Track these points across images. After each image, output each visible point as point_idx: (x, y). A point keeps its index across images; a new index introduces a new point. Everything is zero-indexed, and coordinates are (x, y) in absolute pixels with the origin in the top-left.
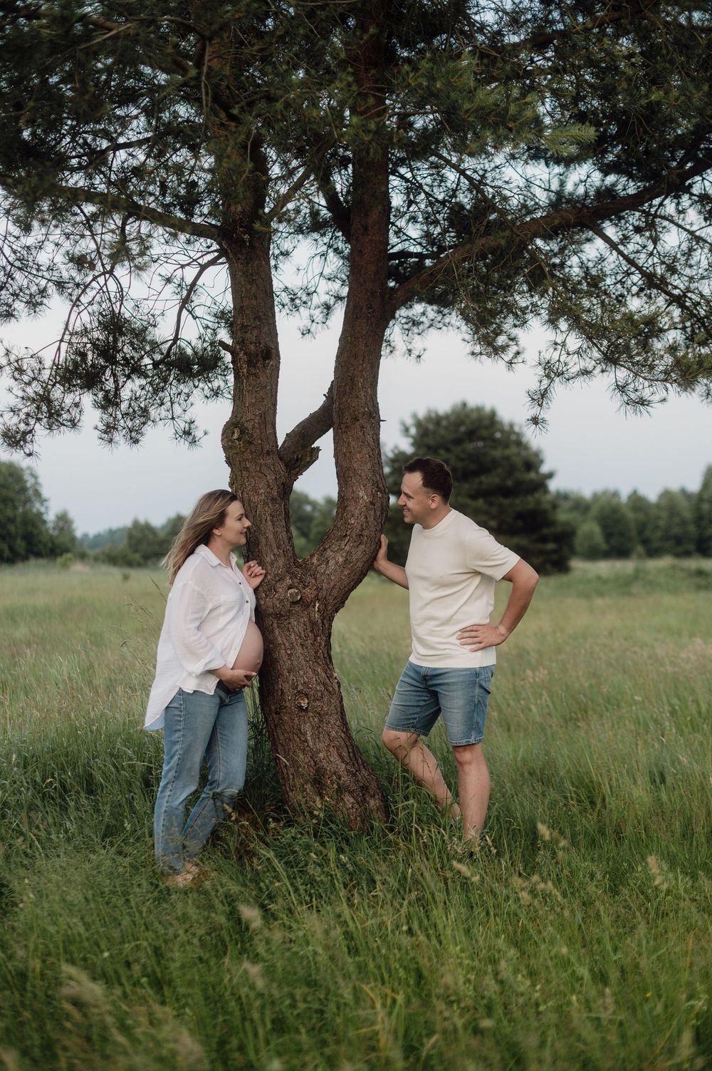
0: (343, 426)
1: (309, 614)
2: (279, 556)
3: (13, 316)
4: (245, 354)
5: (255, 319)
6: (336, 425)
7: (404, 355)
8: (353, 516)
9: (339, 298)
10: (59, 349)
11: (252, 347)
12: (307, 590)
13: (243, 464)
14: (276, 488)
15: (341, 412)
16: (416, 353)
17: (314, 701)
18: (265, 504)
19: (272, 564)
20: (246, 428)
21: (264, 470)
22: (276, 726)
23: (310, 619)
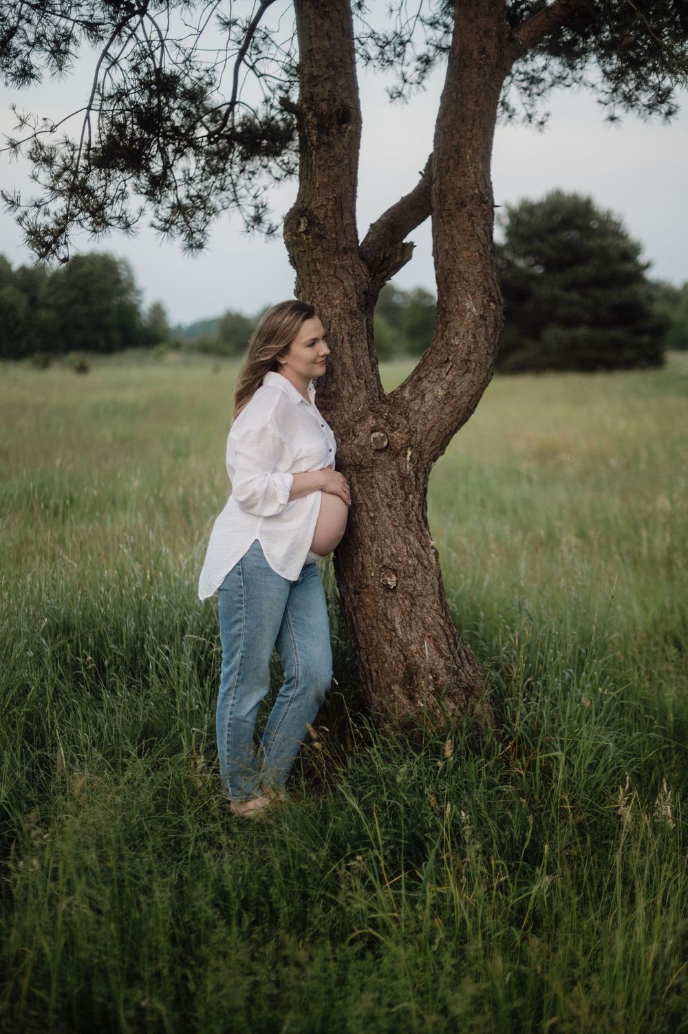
0: (444, 214)
1: (398, 465)
2: (359, 388)
3: (33, 76)
4: (315, 115)
5: (327, 67)
6: (436, 213)
7: (524, 120)
8: (457, 334)
9: (439, 48)
10: (88, 117)
11: (324, 106)
12: (396, 434)
13: (312, 265)
14: (355, 297)
15: (442, 195)
16: (538, 118)
17: (404, 578)
18: (342, 319)
19: (350, 399)
20: (316, 217)
21: (340, 273)
22: (354, 609)
23: (399, 472)
